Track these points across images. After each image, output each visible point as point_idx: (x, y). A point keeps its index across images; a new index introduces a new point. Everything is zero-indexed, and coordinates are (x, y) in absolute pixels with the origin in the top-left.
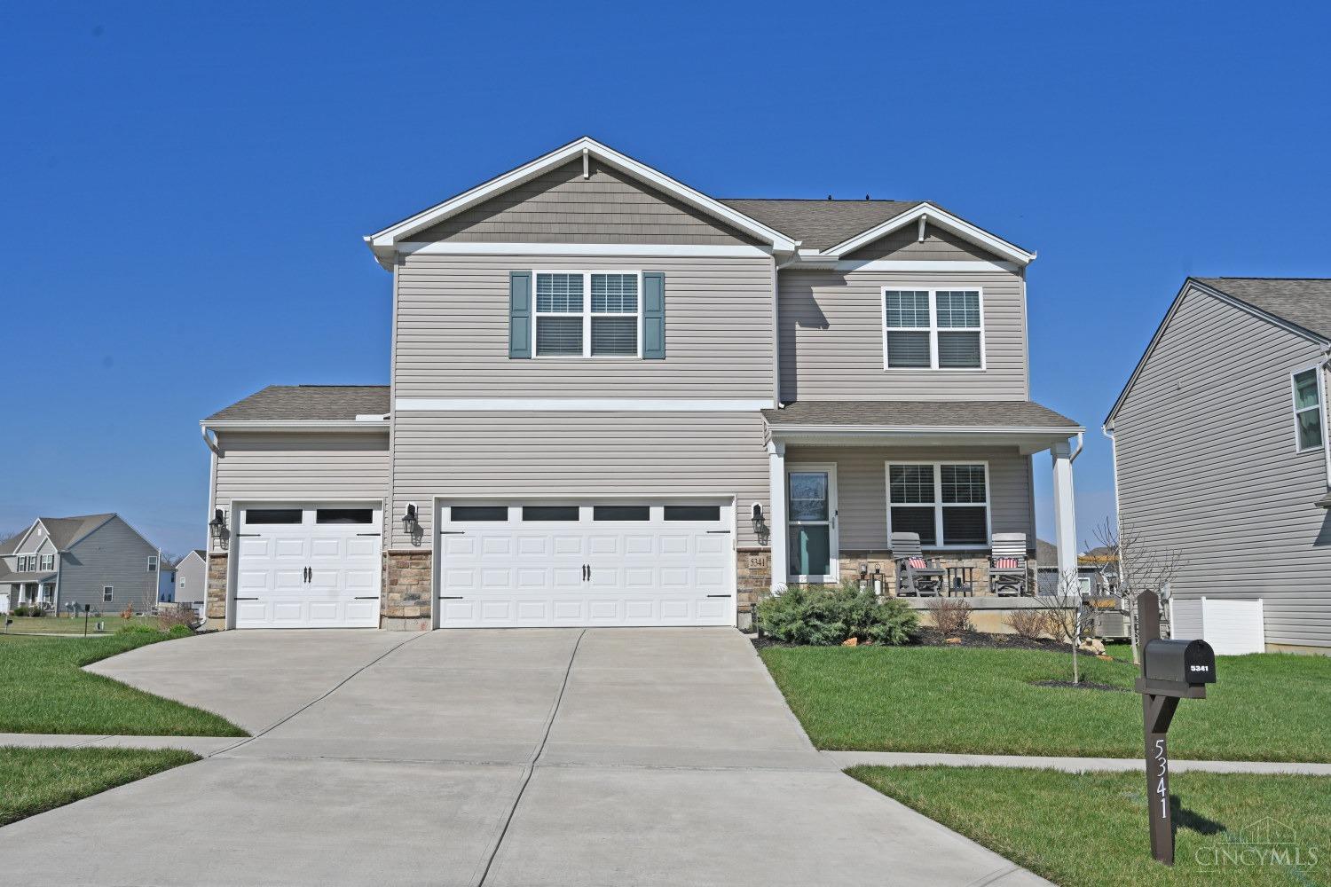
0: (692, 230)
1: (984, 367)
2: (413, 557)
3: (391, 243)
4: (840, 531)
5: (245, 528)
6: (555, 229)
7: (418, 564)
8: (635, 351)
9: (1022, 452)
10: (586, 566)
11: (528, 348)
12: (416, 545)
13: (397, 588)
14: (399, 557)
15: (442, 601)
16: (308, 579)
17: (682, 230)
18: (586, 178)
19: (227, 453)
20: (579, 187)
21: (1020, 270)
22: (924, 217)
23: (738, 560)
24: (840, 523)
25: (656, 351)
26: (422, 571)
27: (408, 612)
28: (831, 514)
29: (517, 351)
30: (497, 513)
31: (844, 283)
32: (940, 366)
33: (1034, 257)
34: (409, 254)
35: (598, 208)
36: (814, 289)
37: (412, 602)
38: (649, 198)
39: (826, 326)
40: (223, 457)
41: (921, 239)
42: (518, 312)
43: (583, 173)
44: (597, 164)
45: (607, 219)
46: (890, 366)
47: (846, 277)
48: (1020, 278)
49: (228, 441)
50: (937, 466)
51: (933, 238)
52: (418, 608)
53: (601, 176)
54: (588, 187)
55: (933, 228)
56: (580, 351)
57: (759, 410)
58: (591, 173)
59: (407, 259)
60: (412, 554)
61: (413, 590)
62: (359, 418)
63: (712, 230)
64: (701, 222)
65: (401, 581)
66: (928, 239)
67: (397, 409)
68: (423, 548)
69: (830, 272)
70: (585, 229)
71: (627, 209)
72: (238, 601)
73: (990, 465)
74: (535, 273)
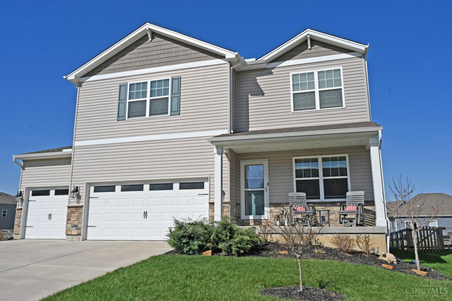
0: (193, 56)
1: (344, 106)
2: (76, 208)
4: (270, 193)
5: (31, 198)
6: (138, 64)
7: (77, 212)
8: (167, 113)
9: (367, 148)
10: (145, 212)
11: (124, 116)
12: (78, 203)
13: (70, 222)
14: (71, 208)
15: (88, 227)
16: (50, 219)
17: (189, 57)
18: (150, 41)
19: (26, 168)
20: (148, 45)
21: (363, 55)
22: (309, 36)
23: (210, 208)
24: (270, 189)
25: (177, 112)
26: (79, 214)
27: (73, 233)
28: (265, 185)
29: (120, 117)
30: (111, 188)
31: (272, 73)
32: (321, 108)
33: (367, 46)
34: (83, 82)
35: (155, 53)
36: (257, 78)
37: (75, 228)
38: (175, 45)
39: (263, 94)
40: (24, 170)
41: (309, 48)
42: (121, 101)
43: (148, 39)
44: (154, 34)
45: (158, 57)
46: (294, 110)
47: (273, 71)
48: (363, 60)
49: (28, 163)
50: (320, 158)
51: (316, 46)
52: (77, 231)
53: (157, 39)
54: (151, 45)
55: (315, 41)
56: (145, 115)
57: (221, 134)
58: (152, 38)
59: (83, 84)
60: (76, 207)
61: (76, 223)
62: (64, 151)
63: (202, 54)
64: (197, 52)
65: (72, 219)
66: (313, 47)
67: (75, 145)
68: (80, 205)
69: (265, 69)
70: (149, 62)
71: (166, 51)
72: (27, 227)
73: (349, 156)
74: (129, 83)
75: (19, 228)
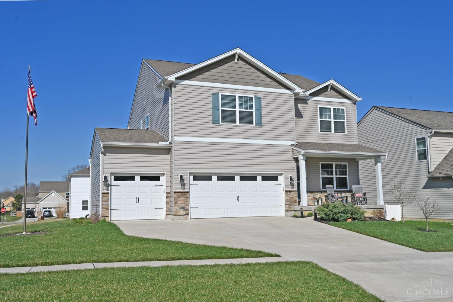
0: (269, 83)
1: (346, 133)
2: (182, 194)
3: (174, 80)
4: (308, 184)
5: (114, 183)
6: (227, 79)
7: (184, 196)
8: (252, 123)
9: (356, 160)
10: (238, 196)
11: (219, 121)
12: (183, 189)
13: (177, 204)
14: (178, 194)
15: (191, 209)
16: (138, 202)
17: (266, 83)
18: (236, 62)
19: (107, 154)
20: (234, 65)
21: (355, 102)
22: (331, 84)
23: (286, 194)
24: (308, 182)
25: (259, 124)
26: (186, 198)
27: (181, 213)
29: (215, 122)
30: (208, 178)
31: (307, 103)
32: (335, 132)
33: (361, 99)
34: (177, 84)
35: (240, 73)
36: (299, 105)
37: (183, 209)
38: (256, 71)
39: (302, 117)
40: (106, 156)
41: (329, 91)
42: (215, 108)
43: (235, 60)
44: (241, 58)
45: (243, 77)
46: (321, 131)
47: (308, 102)
48: (355, 105)
49: (108, 149)
50: (334, 164)
51: (332, 91)
52: (185, 212)
53: (240, 62)
54: (237, 65)
55: (333, 88)
56: (235, 122)
57: (290, 144)
58: (238, 60)
59: (177, 85)
60: (182, 192)
61: (183, 205)
62: (160, 143)
63: (275, 83)
64: (272, 81)
65: (179, 202)
66: (330, 91)
67: (175, 140)
68: (185, 190)
69: (303, 99)
70: (236, 80)
71: (249, 74)
72: (112, 210)
73: (348, 164)
74: (220, 94)
75: (107, 211)
